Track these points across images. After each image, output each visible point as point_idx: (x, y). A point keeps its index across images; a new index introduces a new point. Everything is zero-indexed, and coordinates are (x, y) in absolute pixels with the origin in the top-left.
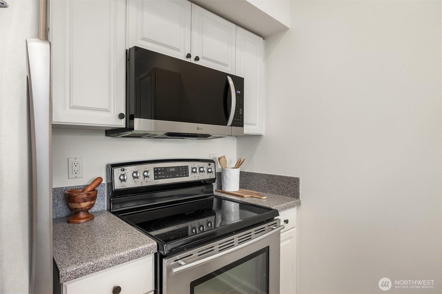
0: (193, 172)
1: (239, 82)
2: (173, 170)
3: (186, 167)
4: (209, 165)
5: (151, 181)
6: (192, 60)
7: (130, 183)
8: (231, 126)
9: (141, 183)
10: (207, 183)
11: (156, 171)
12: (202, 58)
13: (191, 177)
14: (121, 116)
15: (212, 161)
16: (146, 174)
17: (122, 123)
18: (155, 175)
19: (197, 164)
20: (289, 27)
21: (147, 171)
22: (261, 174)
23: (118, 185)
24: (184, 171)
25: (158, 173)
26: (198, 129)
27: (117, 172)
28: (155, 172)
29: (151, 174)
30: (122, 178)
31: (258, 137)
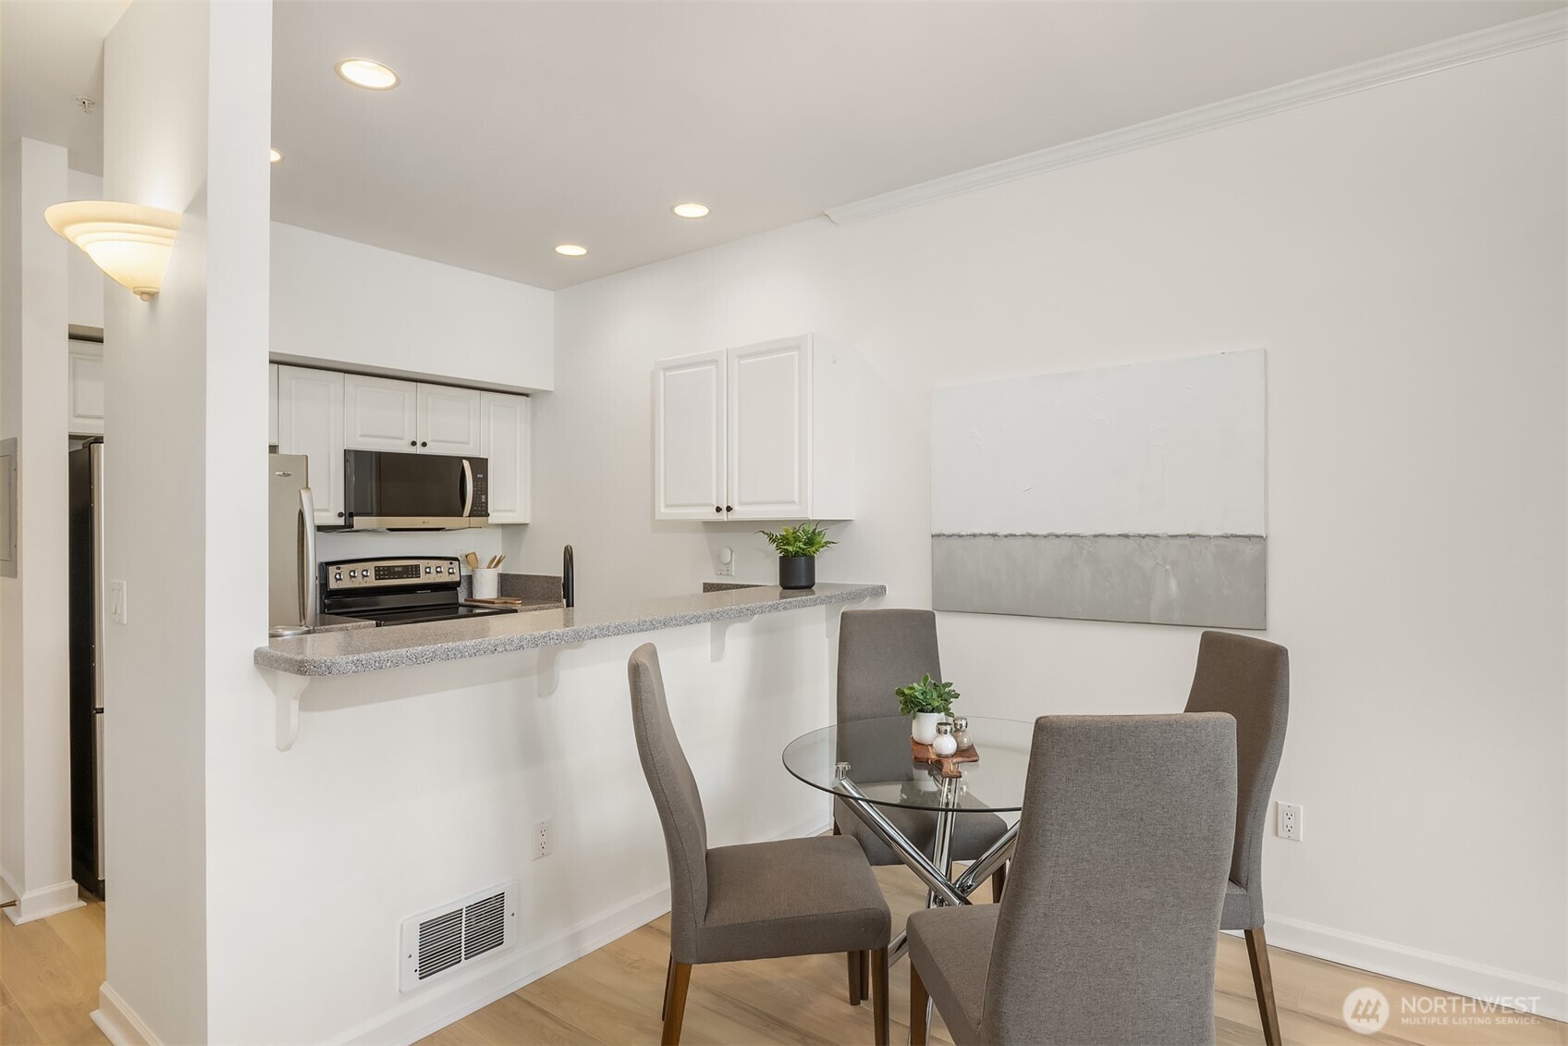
0: (426, 572)
1: (480, 465)
2: (400, 569)
3: (417, 567)
4: (451, 563)
5: (372, 582)
6: (419, 450)
7: (346, 584)
8: (469, 516)
9: (359, 583)
10: (451, 587)
11: (378, 570)
12: (432, 441)
13: (423, 579)
14: (340, 515)
15: (456, 559)
16: (365, 573)
17: (341, 522)
18: (376, 575)
19: (433, 563)
20: (552, 389)
21: (367, 571)
22: (527, 576)
23: (333, 585)
24: (414, 571)
25: (380, 573)
26: (424, 523)
27: (332, 570)
28: (376, 571)
29: (372, 573)
30: (338, 577)
31: (524, 525)
